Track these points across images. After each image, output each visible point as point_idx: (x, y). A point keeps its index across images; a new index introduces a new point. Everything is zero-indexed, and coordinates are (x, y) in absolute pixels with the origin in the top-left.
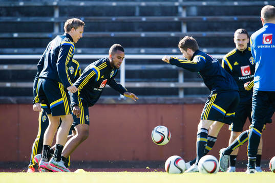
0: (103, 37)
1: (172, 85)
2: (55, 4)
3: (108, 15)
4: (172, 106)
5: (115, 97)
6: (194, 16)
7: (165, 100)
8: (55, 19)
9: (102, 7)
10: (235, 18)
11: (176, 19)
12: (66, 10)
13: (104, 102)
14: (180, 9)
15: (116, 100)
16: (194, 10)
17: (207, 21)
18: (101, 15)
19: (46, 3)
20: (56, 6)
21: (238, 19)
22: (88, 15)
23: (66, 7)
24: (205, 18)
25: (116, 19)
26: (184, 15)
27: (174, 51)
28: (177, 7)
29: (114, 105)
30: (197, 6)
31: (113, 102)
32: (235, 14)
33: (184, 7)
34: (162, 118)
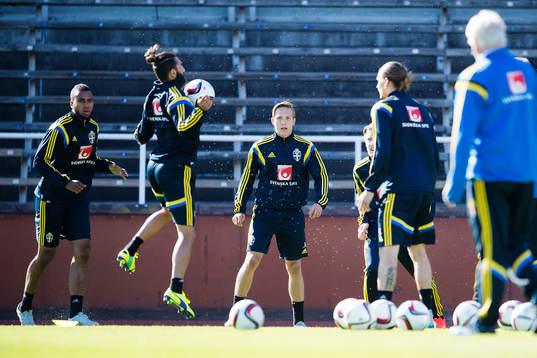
0: (109, 105)
1: (224, 184)
2: (30, 48)
3: (116, 68)
4: (223, 218)
5: (131, 203)
6: (258, 71)
7: (212, 208)
8: (30, 73)
9: (107, 55)
10: (327, 76)
11: (230, 77)
12: (48, 58)
13: (111, 212)
14: (236, 60)
15: (132, 208)
16: (258, 62)
17: (279, 81)
18: (105, 68)
19: (14, 46)
20: (31, 52)
21: (330, 77)
22: (84, 69)
23: (47, 54)
24: (276, 75)
25: (131, 76)
26: (242, 69)
27: (227, 128)
28: (230, 56)
29: (128, 216)
30: (263, 55)
31: (127, 211)
32: (326, 70)
33: (242, 57)
34: (206, 239)
